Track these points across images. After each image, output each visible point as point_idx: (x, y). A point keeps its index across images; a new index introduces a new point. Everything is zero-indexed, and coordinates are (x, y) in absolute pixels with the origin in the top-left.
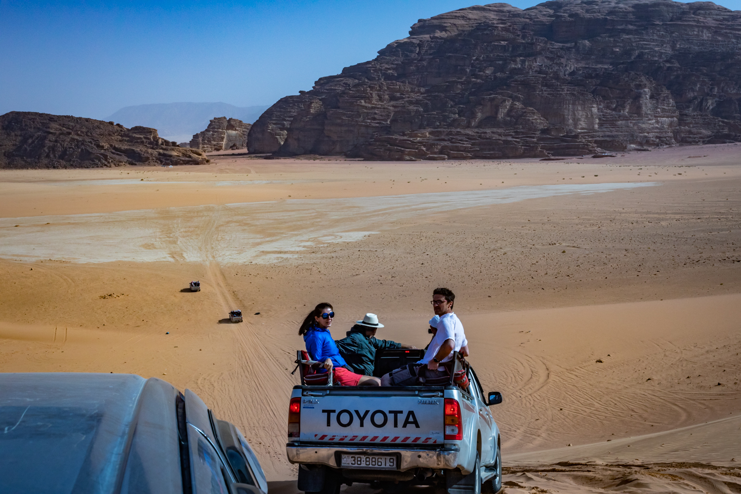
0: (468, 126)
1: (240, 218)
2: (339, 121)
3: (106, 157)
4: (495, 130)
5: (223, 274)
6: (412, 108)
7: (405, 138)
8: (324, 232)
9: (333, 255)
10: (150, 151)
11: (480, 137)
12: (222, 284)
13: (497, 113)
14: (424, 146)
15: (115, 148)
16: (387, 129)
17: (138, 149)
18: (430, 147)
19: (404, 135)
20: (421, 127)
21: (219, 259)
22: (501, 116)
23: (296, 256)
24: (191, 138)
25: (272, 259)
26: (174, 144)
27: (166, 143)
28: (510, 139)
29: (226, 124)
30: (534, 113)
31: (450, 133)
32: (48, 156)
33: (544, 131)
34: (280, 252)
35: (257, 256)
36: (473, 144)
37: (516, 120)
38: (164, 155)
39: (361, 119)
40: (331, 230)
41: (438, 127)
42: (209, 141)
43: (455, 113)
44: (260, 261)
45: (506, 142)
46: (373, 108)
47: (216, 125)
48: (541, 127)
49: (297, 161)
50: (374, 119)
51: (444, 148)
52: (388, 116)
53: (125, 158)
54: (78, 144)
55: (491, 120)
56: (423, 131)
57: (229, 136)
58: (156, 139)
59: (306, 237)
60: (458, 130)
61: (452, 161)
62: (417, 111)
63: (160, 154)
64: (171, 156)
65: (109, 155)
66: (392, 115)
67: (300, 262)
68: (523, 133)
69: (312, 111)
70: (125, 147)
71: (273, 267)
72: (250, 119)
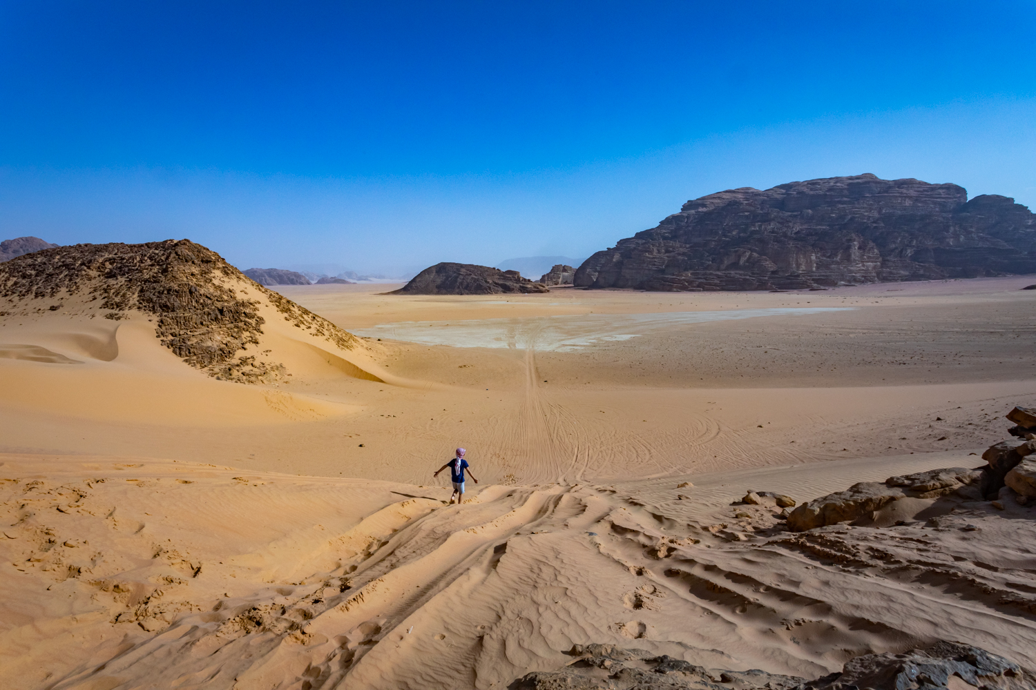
0: (718, 270)
1: (557, 324)
2: (631, 266)
3: (490, 288)
4: (737, 272)
5: (534, 357)
6: (680, 257)
7: (674, 277)
8: (606, 334)
9: (607, 348)
10: (515, 284)
11: (726, 276)
12: (532, 363)
13: (739, 260)
14: (687, 282)
15: (496, 283)
16: (663, 271)
17: (509, 283)
18: (690, 282)
19: (673, 275)
20: (686, 269)
21: (536, 348)
22: (741, 262)
23: (583, 348)
24: (540, 277)
25: (567, 349)
26: (529, 280)
27: (525, 280)
28: (748, 277)
29: (562, 269)
30: (766, 260)
31: (705, 274)
32: (459, 288)
33: (773, 272)
34: (574, 345)
35: (559, 347)
36: (721, 281)
37: (752, 264)
38: (523, 287)
39: (645, 265)
40: (610, 333)
41: (697, 270)
42: (551, 279)
43: (709, 261)
44: (560, 350)
45: (745, 280)
46: (654, 258)
47: (556, 269)
48: (772, 269)
49: (603, 291)
50: (654, 265)
51: (700, 283)
52: (663, 263)
53: (500, 289)
54: (475, 280)
55: (735, 265)
56: (687, 272)
57: (563, 276)
58: (519, 278)
59: (593, 337)
60: (711, 272)
61: (705, 292)
62: (683, 260)
63: (520, 286)
64: (527, 288)
65: (492, 287)
66: (666, 262)
67: (584, 352)
68: (758, 274)
69: (614, 260)
70: (501, 282)
71: (566, 354)
72: (576, 266)
